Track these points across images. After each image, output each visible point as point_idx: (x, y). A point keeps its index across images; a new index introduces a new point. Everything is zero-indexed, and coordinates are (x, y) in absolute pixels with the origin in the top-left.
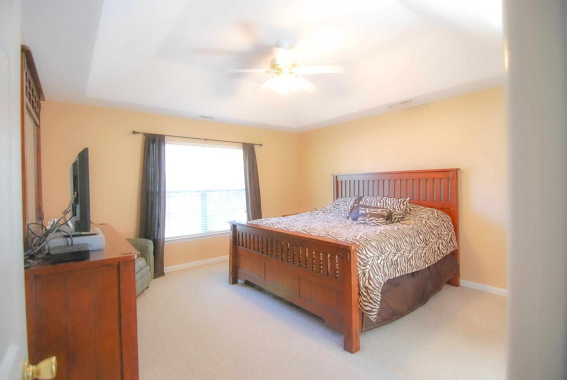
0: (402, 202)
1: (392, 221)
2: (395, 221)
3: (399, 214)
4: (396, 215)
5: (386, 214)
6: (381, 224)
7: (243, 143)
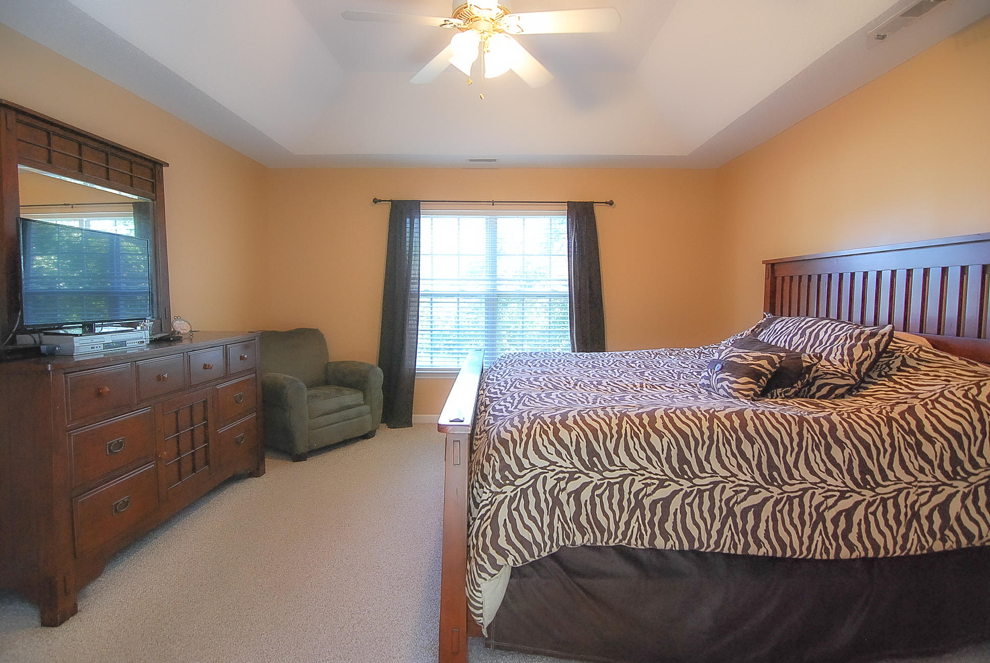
0: (863, 337)
1: (811, 393)
2: (818, 395)
3: (840, 375)
4: (828, 376)
5: (769, 367)
6: (739, 395)
7: (568, 202)
